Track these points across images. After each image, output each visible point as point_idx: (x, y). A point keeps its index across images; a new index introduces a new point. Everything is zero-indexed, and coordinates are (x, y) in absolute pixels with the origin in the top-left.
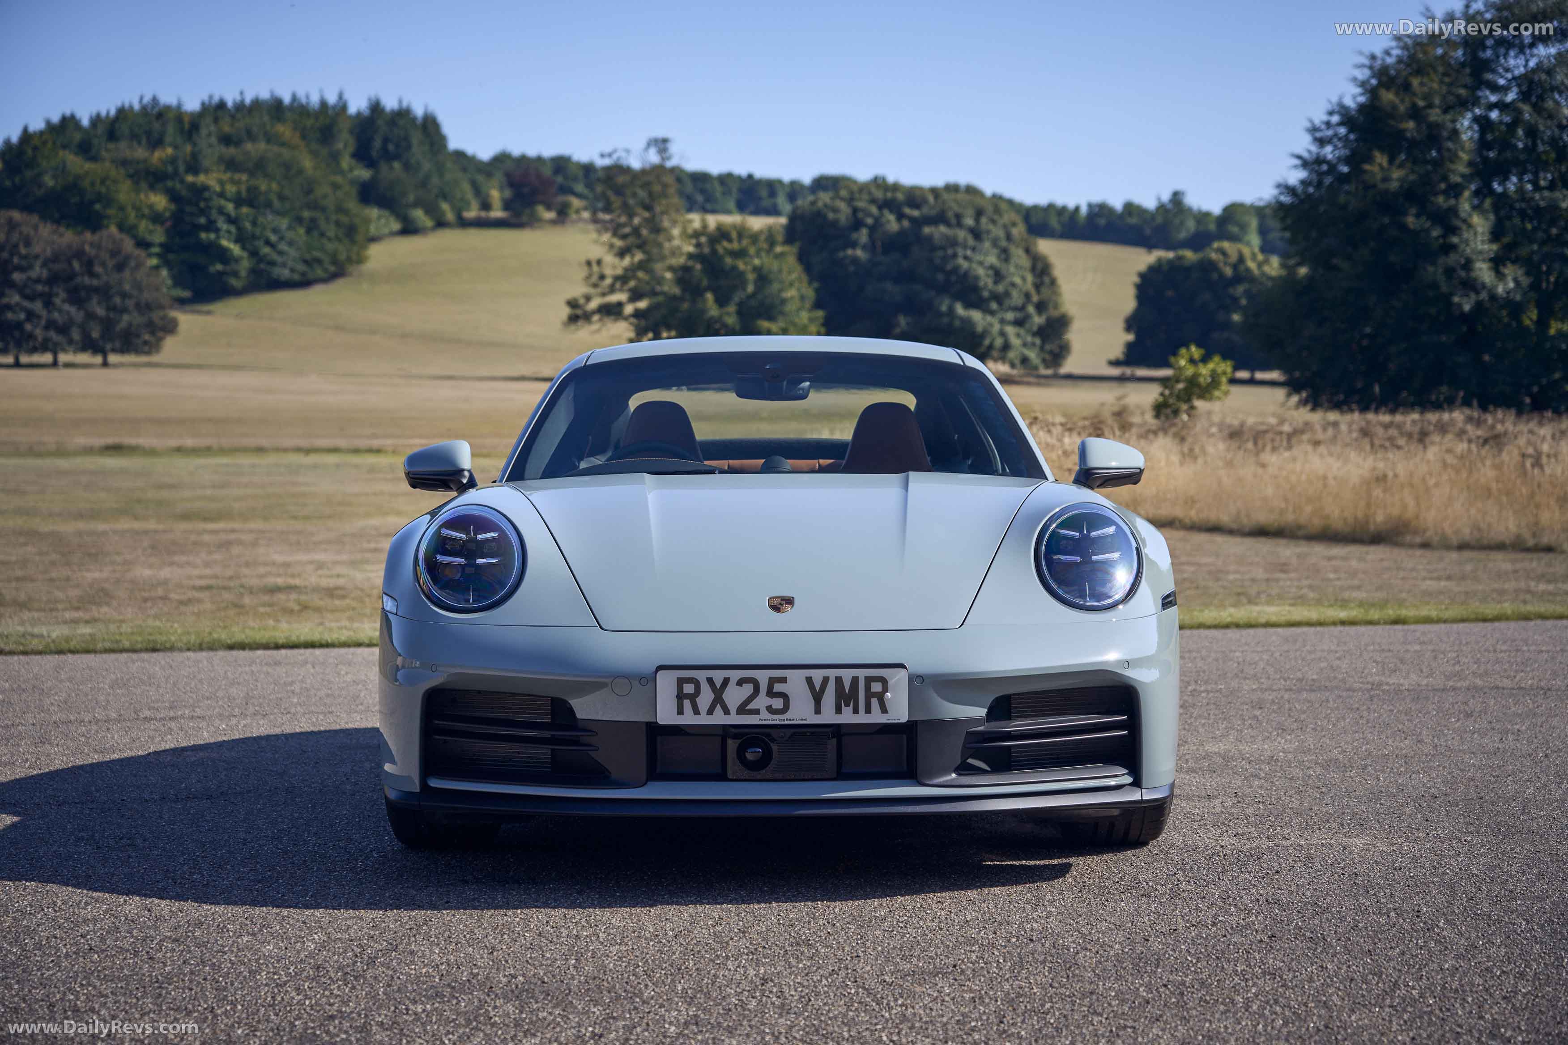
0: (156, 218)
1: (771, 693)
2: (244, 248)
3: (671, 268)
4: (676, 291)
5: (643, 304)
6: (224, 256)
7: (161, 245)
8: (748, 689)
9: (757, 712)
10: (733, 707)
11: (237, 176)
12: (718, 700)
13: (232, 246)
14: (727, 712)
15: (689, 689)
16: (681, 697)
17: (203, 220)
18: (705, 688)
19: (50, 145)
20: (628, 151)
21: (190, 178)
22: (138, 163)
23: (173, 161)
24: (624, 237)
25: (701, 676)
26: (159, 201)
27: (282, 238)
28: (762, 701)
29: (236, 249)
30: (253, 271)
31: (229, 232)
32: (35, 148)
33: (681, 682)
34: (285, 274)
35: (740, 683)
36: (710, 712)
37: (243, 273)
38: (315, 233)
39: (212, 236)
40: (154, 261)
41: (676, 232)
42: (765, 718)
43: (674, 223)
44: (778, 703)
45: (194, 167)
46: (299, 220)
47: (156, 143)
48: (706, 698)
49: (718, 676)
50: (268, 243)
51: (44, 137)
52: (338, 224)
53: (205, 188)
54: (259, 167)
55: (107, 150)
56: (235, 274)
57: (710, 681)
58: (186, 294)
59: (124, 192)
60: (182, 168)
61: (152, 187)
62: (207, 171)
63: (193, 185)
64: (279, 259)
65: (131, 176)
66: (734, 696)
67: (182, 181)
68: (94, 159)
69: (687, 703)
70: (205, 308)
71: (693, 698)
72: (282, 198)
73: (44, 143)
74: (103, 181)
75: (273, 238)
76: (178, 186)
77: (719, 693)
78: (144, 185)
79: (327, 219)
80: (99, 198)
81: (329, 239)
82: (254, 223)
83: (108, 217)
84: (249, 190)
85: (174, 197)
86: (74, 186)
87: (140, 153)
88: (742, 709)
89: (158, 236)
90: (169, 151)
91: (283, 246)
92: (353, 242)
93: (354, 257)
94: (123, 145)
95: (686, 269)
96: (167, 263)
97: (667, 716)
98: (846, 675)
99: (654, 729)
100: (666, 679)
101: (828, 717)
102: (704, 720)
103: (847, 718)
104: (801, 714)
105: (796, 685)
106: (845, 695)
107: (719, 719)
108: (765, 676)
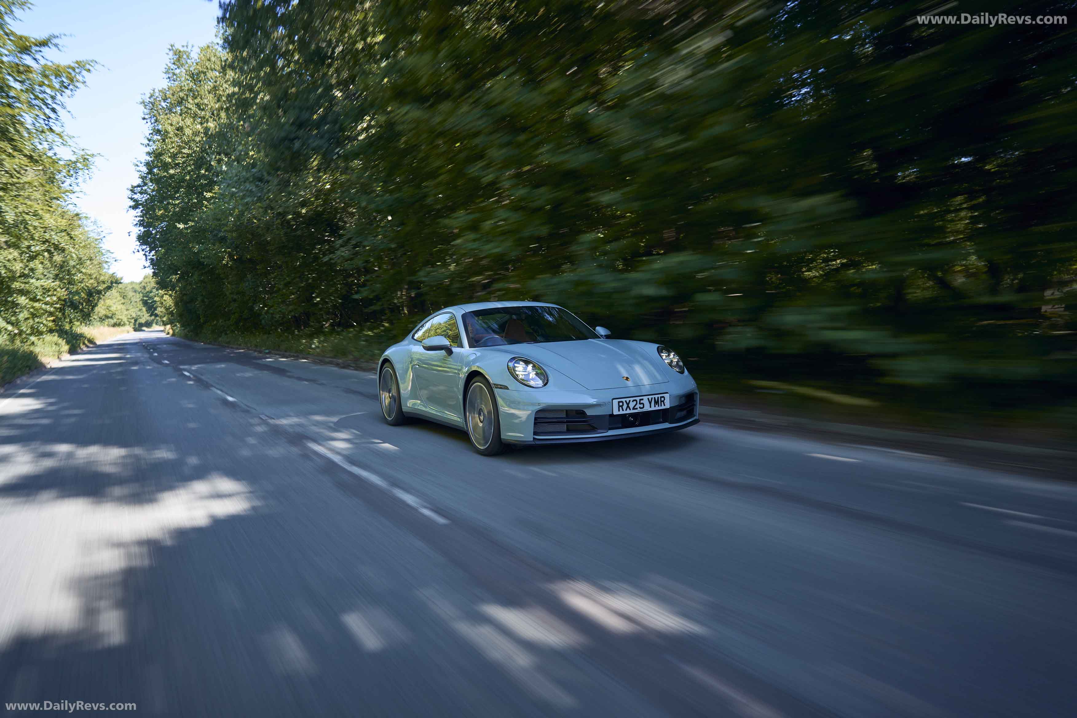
1: (640, 404)
8: (635, 402)
9: (637, 409)
10: (631, 408)
12: (628, 407)
14: (630, 409)
15: (621, 404)
18: (625, 403)
25: (624, 400)
28: (638, 406)
33: (619, 402)
35: (633, 401)
36: (626, 410)
42: (639, 410)
44: (642, 406)
48: (625, 406)
49: (628, 400)
57: (626, 401)
66: (632, 405)
69: (620, 408)
71: (622, 406)
77: (628, 404)
88: (634, 409)
97: (616, 412)
98: (656, 396)
99: (612, 416)
100: (615, 402)
101: (653, 408)
102: (625, 412)
103: (657, 408)
104: (647, 408)
105: (645, 401)
106: (656, 402)
107: (628, 411)
108: (638, 399)
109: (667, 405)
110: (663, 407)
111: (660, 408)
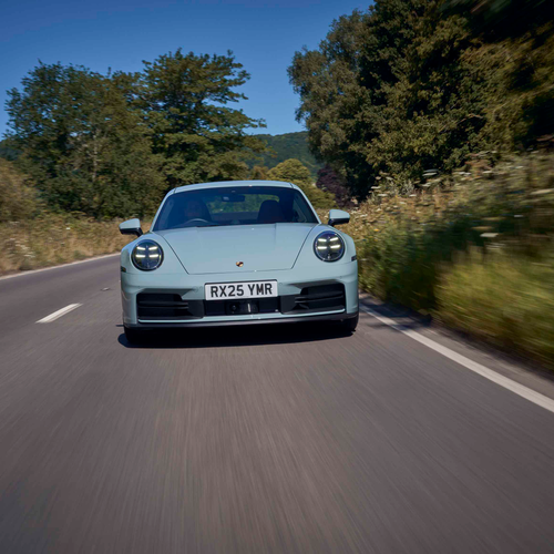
1: (238, 290)
8: (232, 289)
9: (234, 295)
10: (227, 294)
12: (223, 292)
14: (225, 296)
15: (214, 289)
16: (212, 292)
18: (219, 289)
25: (218, 285)
28: (235, 292)
33: (212, 287)
35: (229, 287)
36: (221, 296)
42: (237, 297)
44: (240, 292)
48: (220, 292)
49: (223, 286)
57: (220, 287)
66: (228, 291)
69: (214, 293)
71: (216, 292)
77: (223, 290)
88: (230, 295)
97: (209, 297)
98: (260, 284)
99: (204, 301)
100: (208, 288)
101: (255, 296)
102: (219, 298)
103: (260, 296)
104: (247, 295)
105: (245, 287)
106: (260, 290)
107: (223, 298)
108: (236, 285)
109: (275, 293)
110: (269, 295)
111: (265, 296)
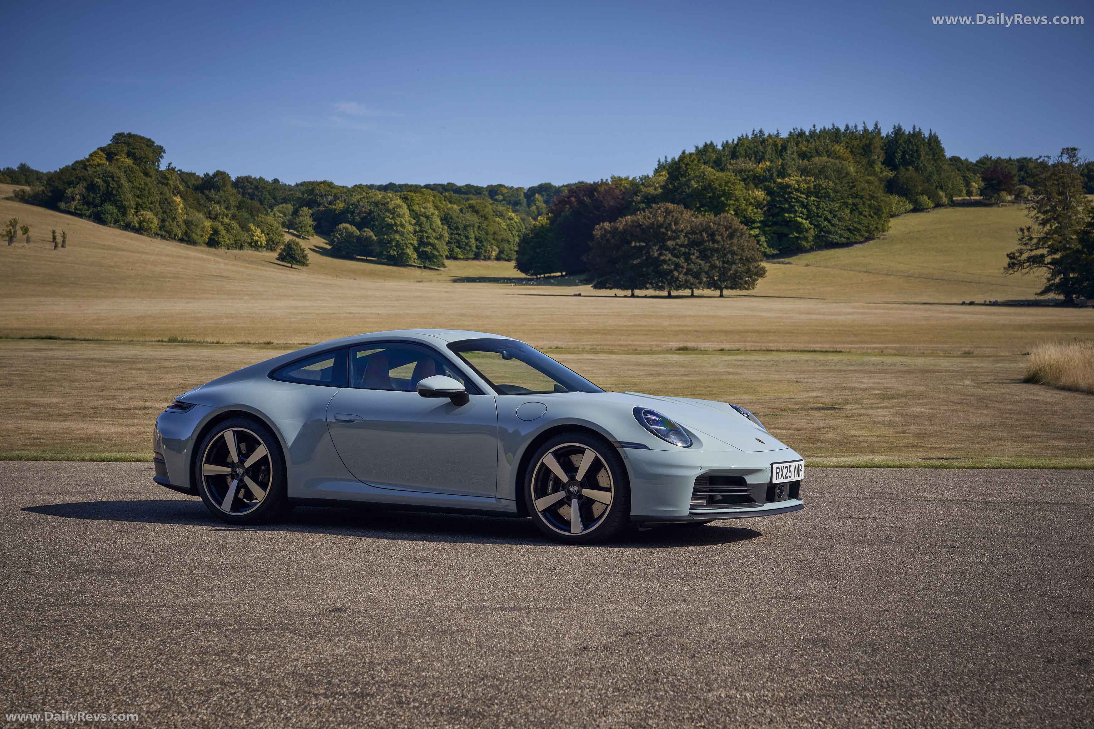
0: (758, 205)
2: (811, 223)
3: (1076, 232)
4: (1079, 247)
5: (1057, 256)
6: (799, 228)
7: (760, 222)
11: (808, 178)
13: (804, 221)
17: (787, 206)
19: (696, 162)
20: (1049, 157)
21: (779, 180)
22: (749, 171)
23: (770, 169)
24: (1045, 212)
26: (760, 194)
27: (835, 216)
29: (806, 223)
30: (817, 237)
31: (802, 213)
32: (687, 164)
34: (836, 238)
37: (811, 239)
38: (856, 213)
39: (792, 215)
40: (757, 231)
41: (1080, 209)
43: (1079, 203)
45: (782, 174)
46: (846, 204)
47: (760, 160)
50: (826, 219)
51: (694, 157)
52: (870, 206)
53: (788, 186)
54: (822, 172)
55: (731, 164)
56: (806, 239)
58: (776, 252)
59: (739, 190)
60: (775, 175)
61: (756, 186)
62: (790, 175)
63: (781, 183)
64: (833, 229)
65: (744, 180)
67: (775, 182)
68: (722, 170)
70: (787, 260)
72: (836, 191)
73: (693, 161)
74: (727, 183)
75: (829, 217)
76: (772, 185)
78: (752, 185)
79: (864, 203)
80: (724, 194)
81: (865, 216)
82: (818, 208)
83: (729, 205)
84: (815, 186)
85: (769, 192)
86: (709, 187)
87: (751, 165)
89: (759, 216)
90: (768, 163)
91: (835, 221)
92: (880, 217)
93: (880, 227)
94: (740, 160)
95: (1086, 233)
96: (764, 233)
